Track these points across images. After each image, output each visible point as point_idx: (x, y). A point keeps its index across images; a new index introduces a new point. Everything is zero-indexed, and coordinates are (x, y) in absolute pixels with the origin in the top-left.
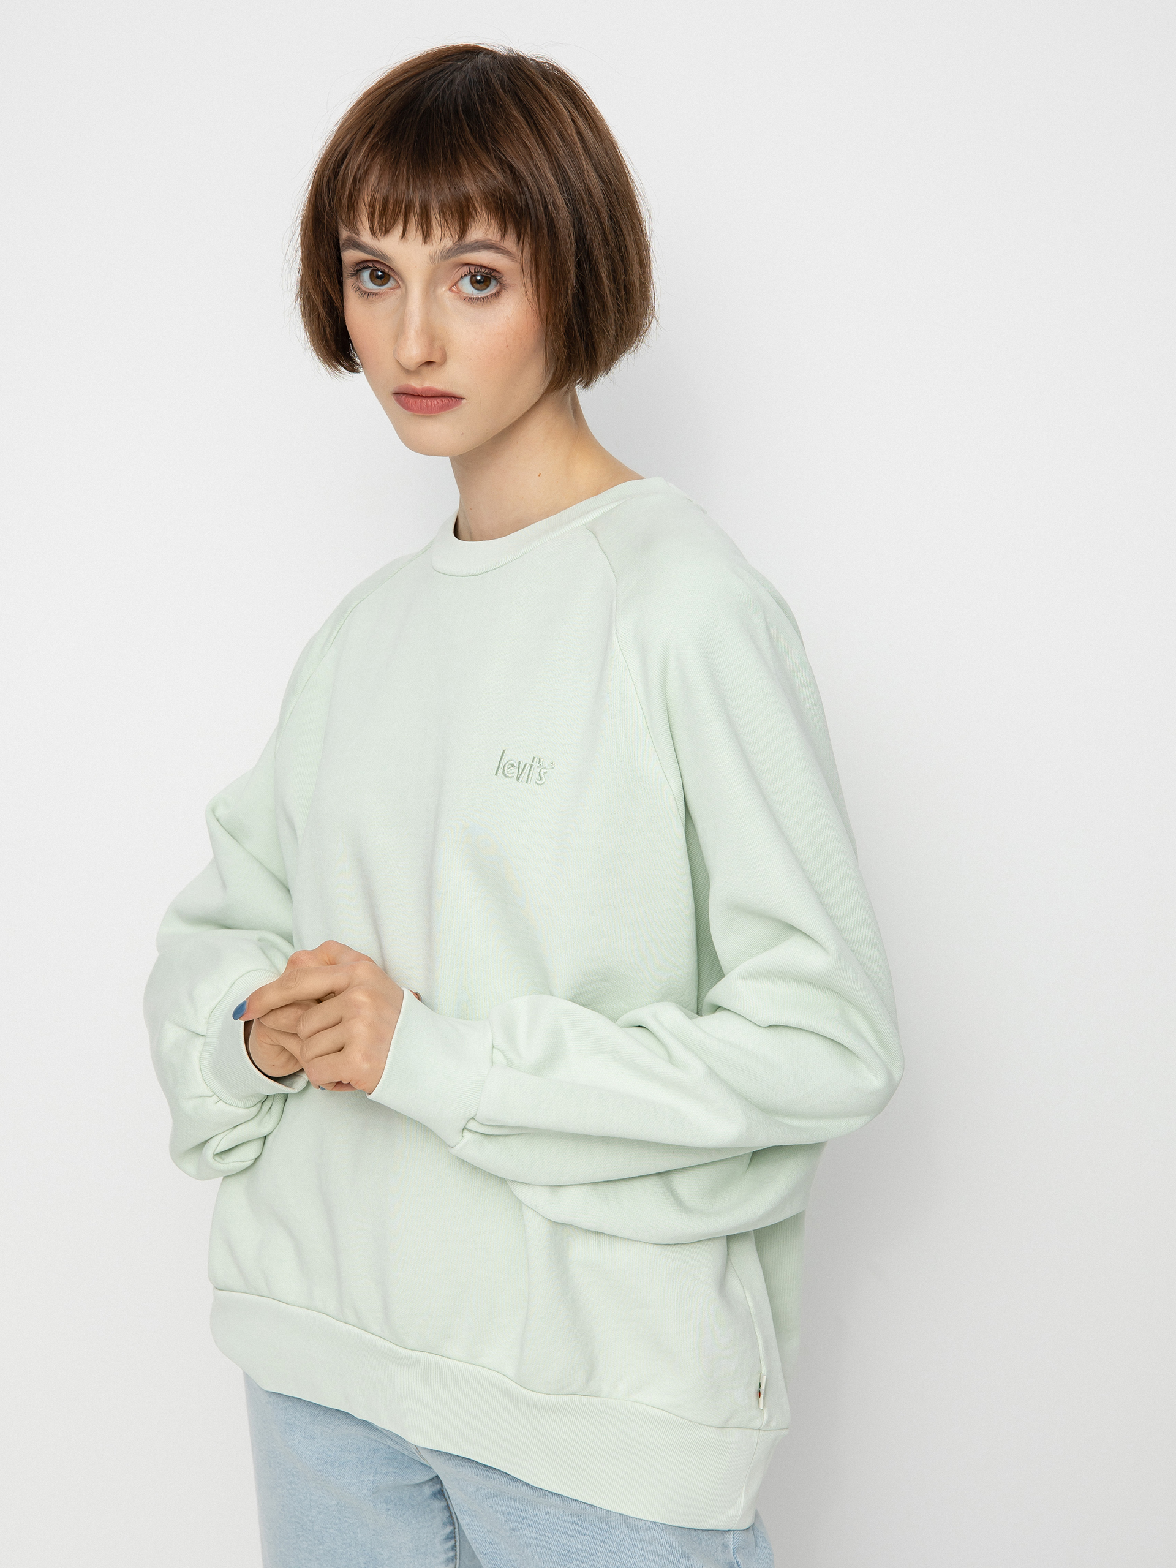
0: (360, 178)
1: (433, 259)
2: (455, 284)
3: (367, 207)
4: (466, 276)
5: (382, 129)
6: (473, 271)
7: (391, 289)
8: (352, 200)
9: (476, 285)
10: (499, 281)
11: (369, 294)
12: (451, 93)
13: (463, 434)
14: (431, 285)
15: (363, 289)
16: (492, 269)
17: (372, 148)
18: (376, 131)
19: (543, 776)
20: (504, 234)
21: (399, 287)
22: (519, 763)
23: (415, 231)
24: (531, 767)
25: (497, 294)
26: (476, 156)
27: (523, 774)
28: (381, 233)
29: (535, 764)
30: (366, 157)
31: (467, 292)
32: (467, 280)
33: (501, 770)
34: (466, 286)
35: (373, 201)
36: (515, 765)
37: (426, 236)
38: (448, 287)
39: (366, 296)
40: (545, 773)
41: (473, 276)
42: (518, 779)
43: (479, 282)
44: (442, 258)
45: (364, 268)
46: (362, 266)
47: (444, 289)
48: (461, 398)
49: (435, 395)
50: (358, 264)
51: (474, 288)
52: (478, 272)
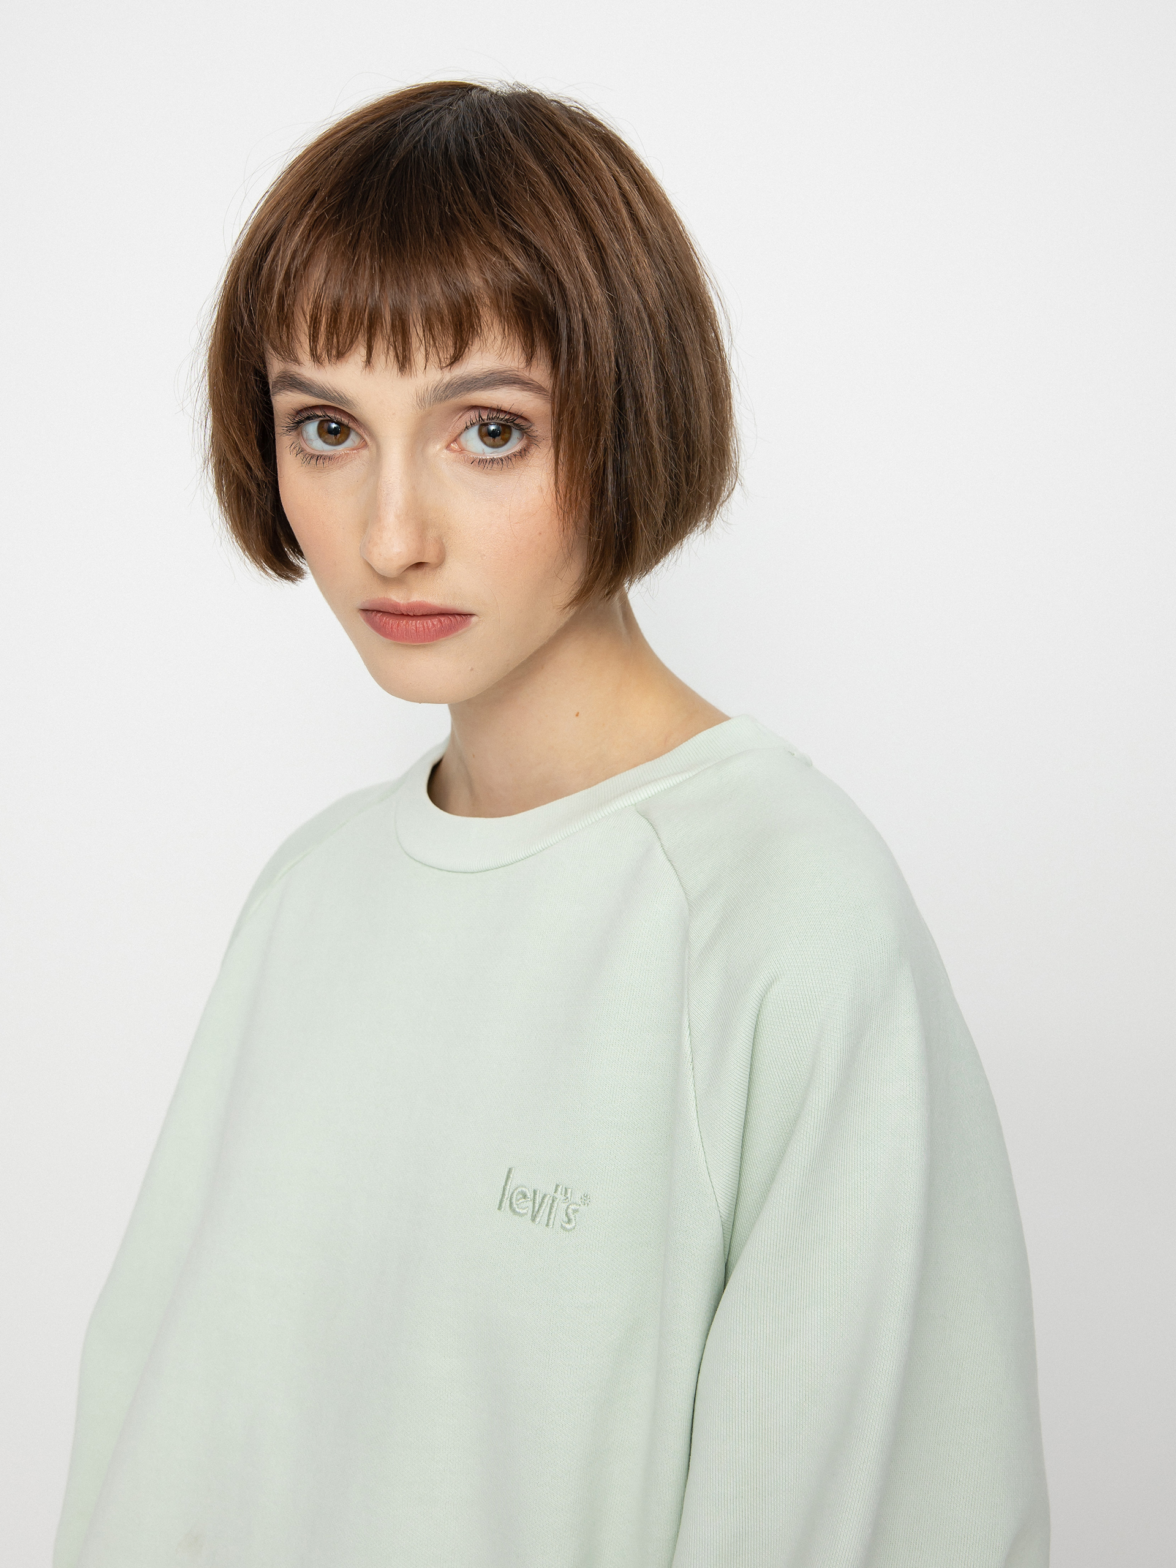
0: (296, 271)
1: (421, 401)
2: (455, 440)
3: (308, 317)
4: (472, 424)
5: (330, 194)
6: (485, 417)
7: (353, 450)
8: (283, 309)
9: (487, 439)
10: (524, 431)
11: (318, 457)
12: (438, 139)
13: (472, 669)
14: (419, 438)
15: (309, 450)
16: (516, 415)
17: (313, 227)
18: (320, 200)
19: (572, 1217)
20: (529, 359)
21: (365, 445)
22: (535, 1192)
23: (383, 358)
24: (553, 1201)
25: (523, 452)
26: (480, 231)
27: (541, 1212)
28: (329, 355)
29: (559, 1196)
30: (306, 238)
31: (473, 450)
32: (474, 432)
33: (506, 1203)
34: (473, 442)
35: (317, 307)
36: (528, 1194)
37: (404, 362)
38: (444, 444)
39: (313, 461)
40: (575, 1211)
41: (483, 425)
42: (533, 1219)
43: (493, 434)
44: (436, 397)
45: (309, 418)
46: (305, 415)
47: (438, 447)
48: (470, 615)
49: (429, 613)
50: (299, 412)
51: (485, 443)
52: (493, 419)
